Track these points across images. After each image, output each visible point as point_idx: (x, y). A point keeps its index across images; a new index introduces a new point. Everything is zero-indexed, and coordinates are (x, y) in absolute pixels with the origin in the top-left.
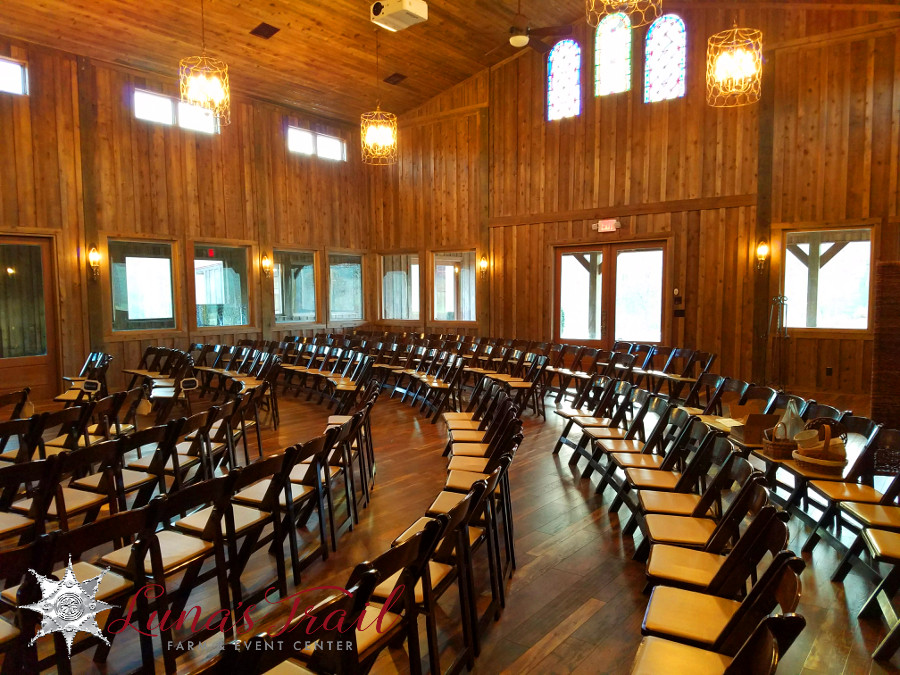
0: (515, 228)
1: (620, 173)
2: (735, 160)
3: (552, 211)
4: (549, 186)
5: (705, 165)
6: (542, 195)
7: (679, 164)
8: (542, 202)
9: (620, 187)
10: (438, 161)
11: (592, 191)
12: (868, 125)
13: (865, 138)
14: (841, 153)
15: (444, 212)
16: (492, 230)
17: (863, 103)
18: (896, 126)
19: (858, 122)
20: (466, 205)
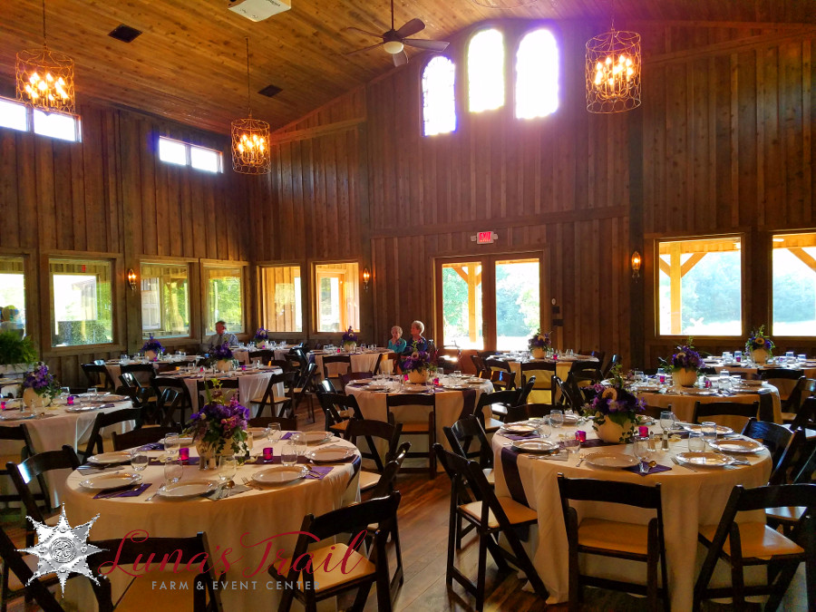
0: (396, 240)
1: (496, 187)
2: (606, 172)
3: (431, 223)
4: (428, 199)
5: (577, 177)
6: (421, 207)
7: (552, 177)
8: (421, 214)
9: (496, 199)
10: (317, 174)
11: (469, 204)
12: (735, 137)
13: (731, 149)
14: (709, 164)
15: (325, 224)
16: (373, 242)
17: (728, 115)
18: (761, 138)
19: (724, 134)
20: (347, 218)
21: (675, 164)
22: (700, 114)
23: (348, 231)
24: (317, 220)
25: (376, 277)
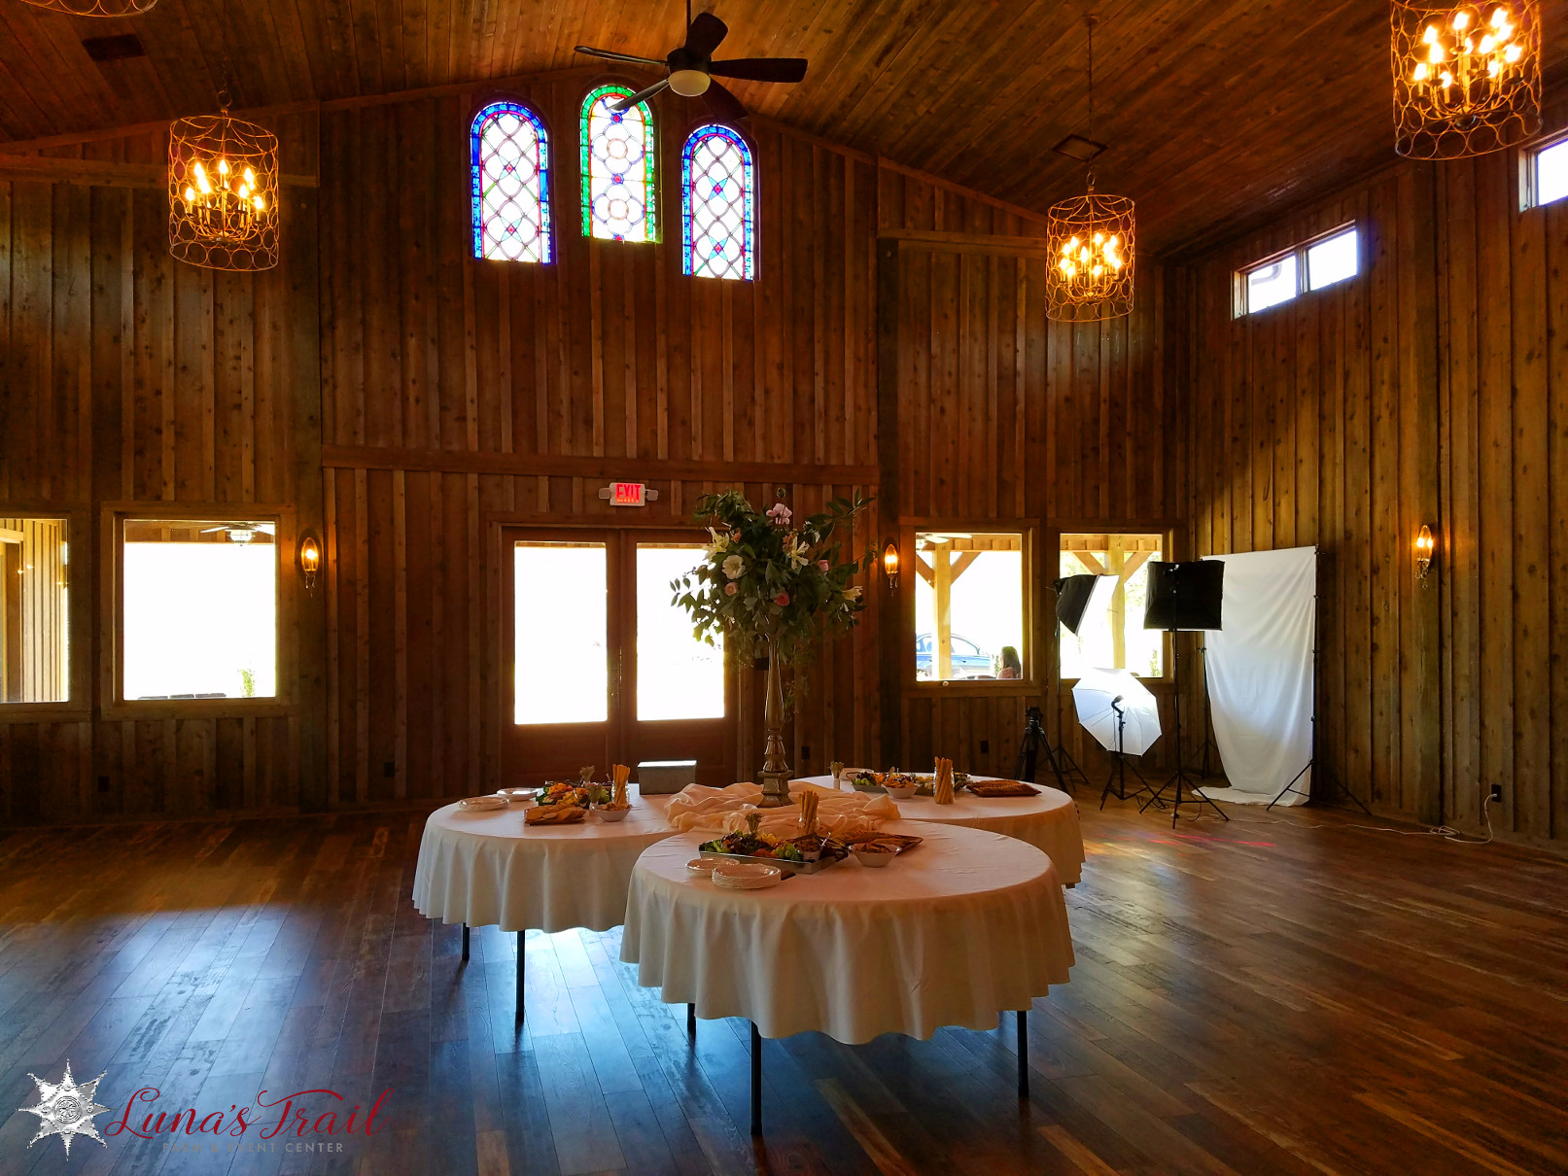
0: (399, 477)
1: (646, 397)
2: (842, 408)
3: (497, 449)
4: (488, 396)
5: (796, 407)
6: (472, 411)
7: (753, 399)
8: (472, 427)
9: (646, 423)
10: (144, 282)
11: (588, 422)
12: (1020, 383)
13: (1016, 402)
14: (987, 418)
15: (168, 412)
16: (331, 474)
17: (1011, 349)
18: (1052, 391)
19: (1007, 376)
20: (248, 407)
21: (943, 410)
22: (976, 339)
23: (248, 440)
24: (139, 400)
25: (338, 560)
